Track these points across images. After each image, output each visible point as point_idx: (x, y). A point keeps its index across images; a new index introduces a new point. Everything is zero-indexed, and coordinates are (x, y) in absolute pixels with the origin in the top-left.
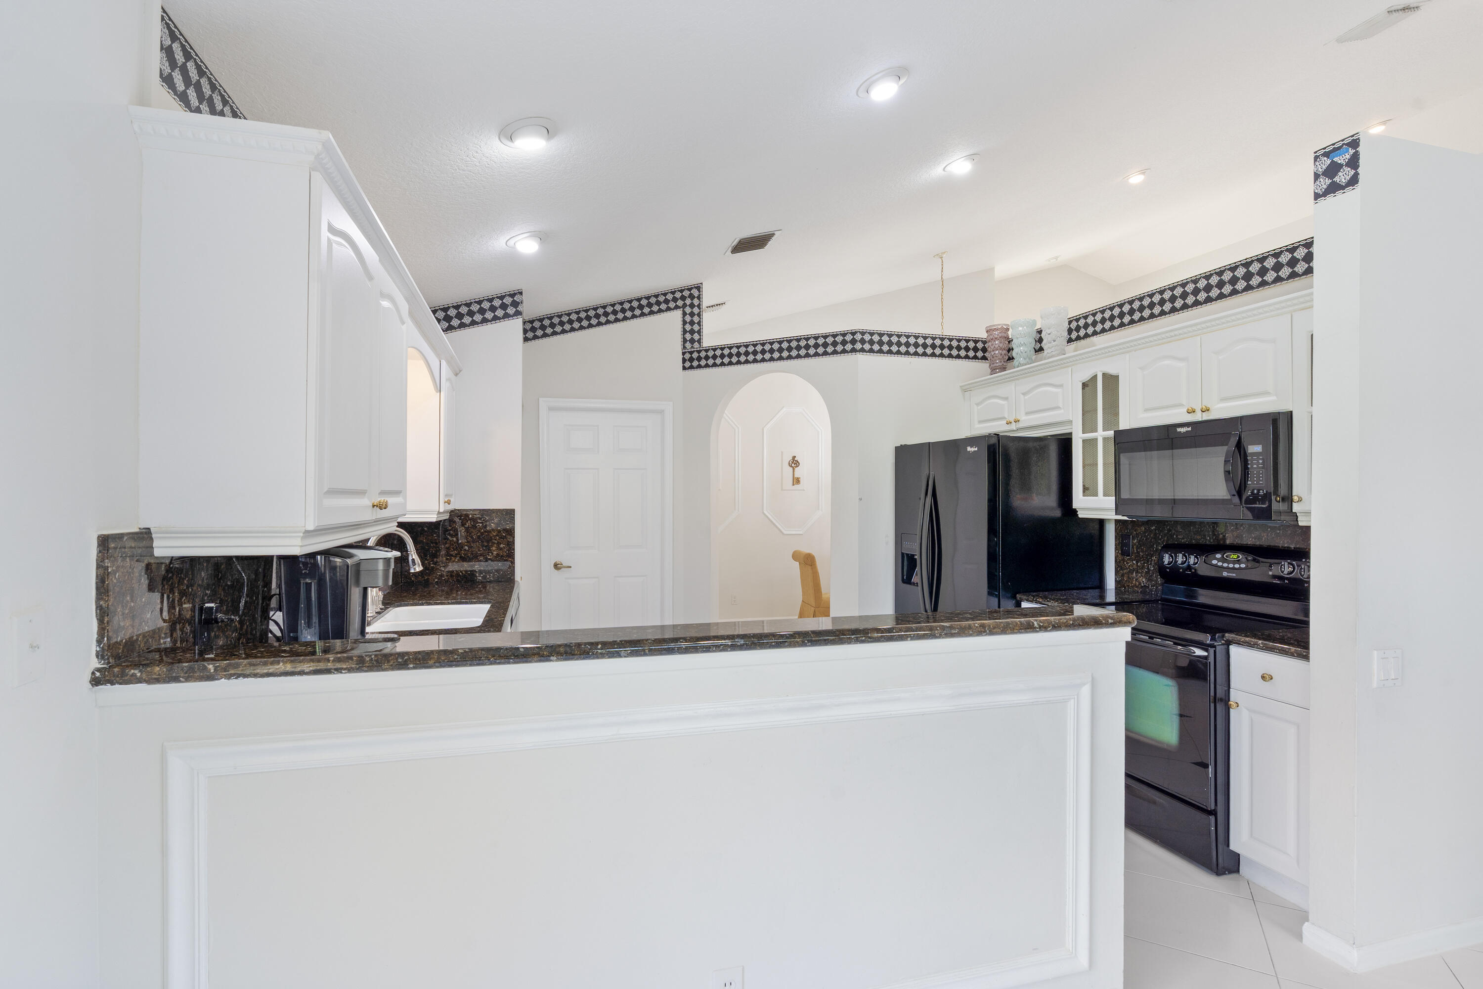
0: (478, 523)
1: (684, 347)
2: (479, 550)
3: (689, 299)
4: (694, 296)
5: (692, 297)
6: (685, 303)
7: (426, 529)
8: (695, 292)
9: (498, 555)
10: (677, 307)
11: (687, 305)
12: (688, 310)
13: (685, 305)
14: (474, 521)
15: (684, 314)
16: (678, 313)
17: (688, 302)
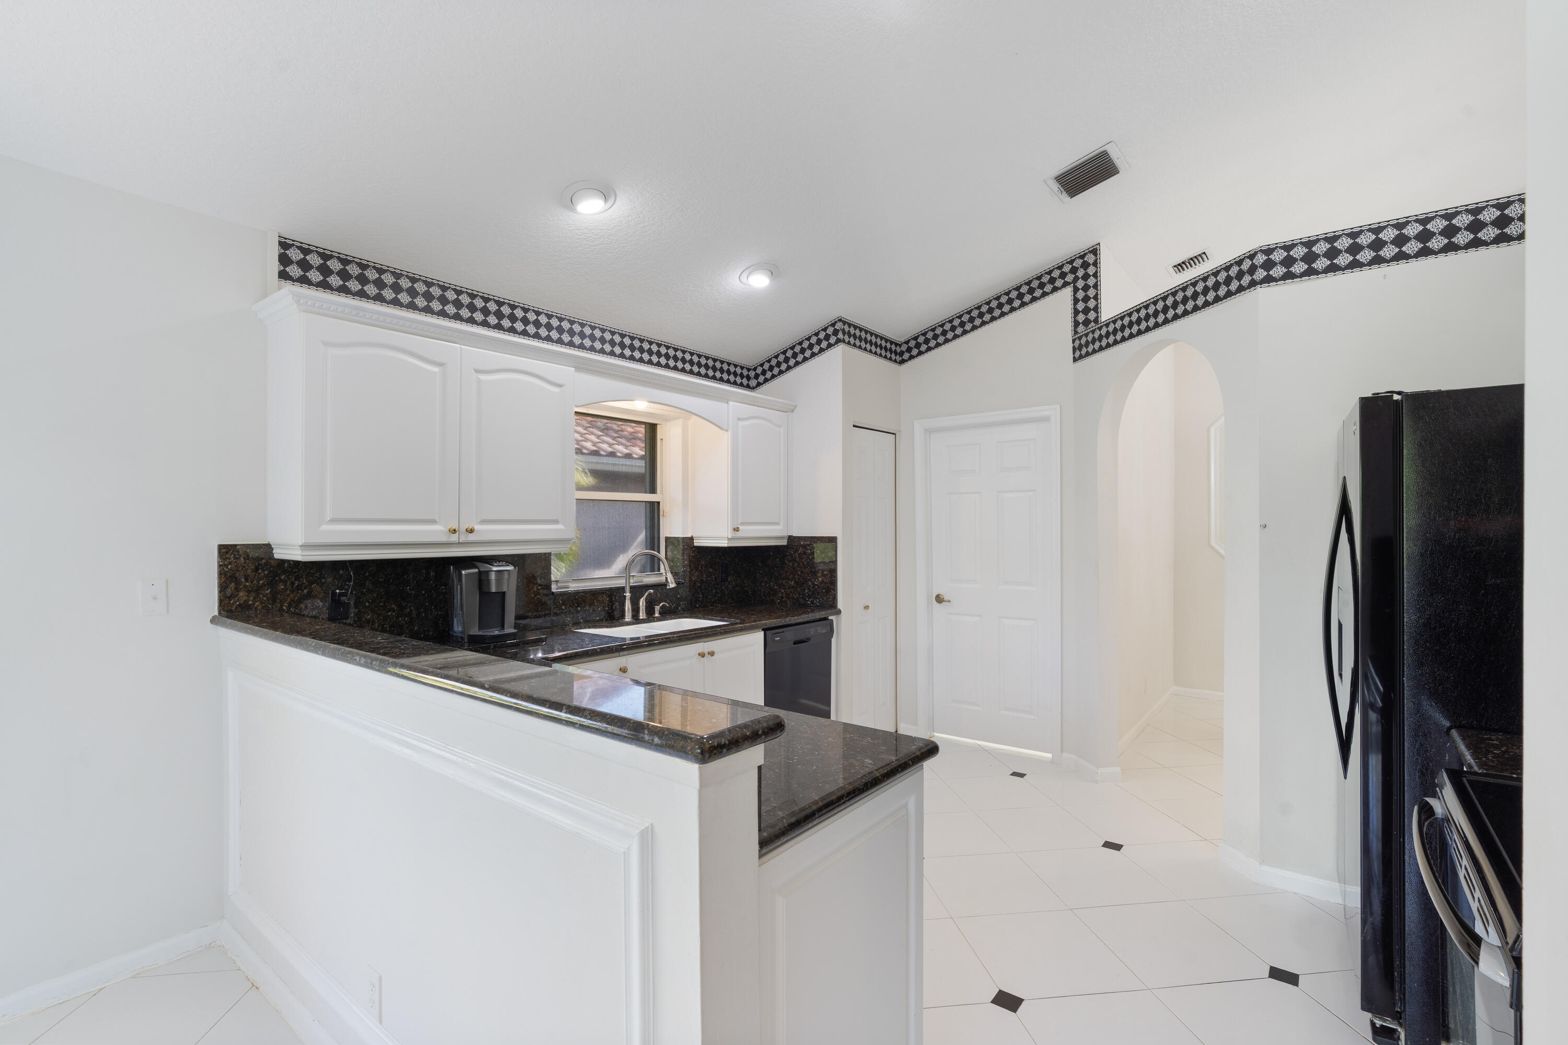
0: (807, 549)
1: (1076, 332)
2: (808, 576)
3: (1082, 270)
4: (1089, 263)
5: (1085, 265)
6: (1076, 276)
7: (771, 554)
8: (1090, 258)
9: (822, 581)
10: (1066, 284)
11: (1079, 278)
12: (1080, 284)
13: (1076, 279)
14: (805, 548)
15: (1076, 290)
16: (1068, 291)
17: (1081, 273)
